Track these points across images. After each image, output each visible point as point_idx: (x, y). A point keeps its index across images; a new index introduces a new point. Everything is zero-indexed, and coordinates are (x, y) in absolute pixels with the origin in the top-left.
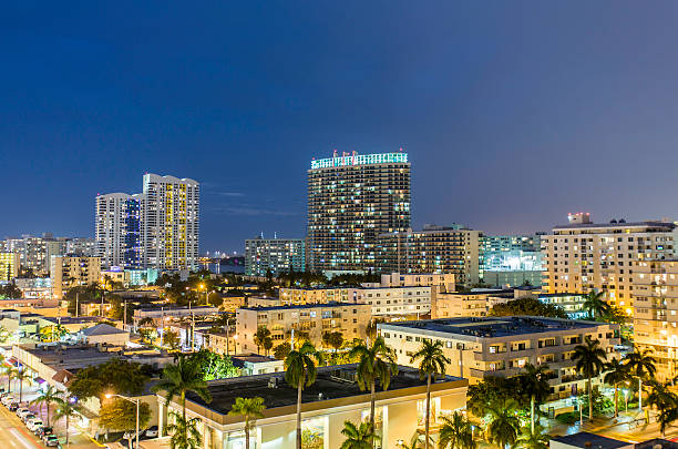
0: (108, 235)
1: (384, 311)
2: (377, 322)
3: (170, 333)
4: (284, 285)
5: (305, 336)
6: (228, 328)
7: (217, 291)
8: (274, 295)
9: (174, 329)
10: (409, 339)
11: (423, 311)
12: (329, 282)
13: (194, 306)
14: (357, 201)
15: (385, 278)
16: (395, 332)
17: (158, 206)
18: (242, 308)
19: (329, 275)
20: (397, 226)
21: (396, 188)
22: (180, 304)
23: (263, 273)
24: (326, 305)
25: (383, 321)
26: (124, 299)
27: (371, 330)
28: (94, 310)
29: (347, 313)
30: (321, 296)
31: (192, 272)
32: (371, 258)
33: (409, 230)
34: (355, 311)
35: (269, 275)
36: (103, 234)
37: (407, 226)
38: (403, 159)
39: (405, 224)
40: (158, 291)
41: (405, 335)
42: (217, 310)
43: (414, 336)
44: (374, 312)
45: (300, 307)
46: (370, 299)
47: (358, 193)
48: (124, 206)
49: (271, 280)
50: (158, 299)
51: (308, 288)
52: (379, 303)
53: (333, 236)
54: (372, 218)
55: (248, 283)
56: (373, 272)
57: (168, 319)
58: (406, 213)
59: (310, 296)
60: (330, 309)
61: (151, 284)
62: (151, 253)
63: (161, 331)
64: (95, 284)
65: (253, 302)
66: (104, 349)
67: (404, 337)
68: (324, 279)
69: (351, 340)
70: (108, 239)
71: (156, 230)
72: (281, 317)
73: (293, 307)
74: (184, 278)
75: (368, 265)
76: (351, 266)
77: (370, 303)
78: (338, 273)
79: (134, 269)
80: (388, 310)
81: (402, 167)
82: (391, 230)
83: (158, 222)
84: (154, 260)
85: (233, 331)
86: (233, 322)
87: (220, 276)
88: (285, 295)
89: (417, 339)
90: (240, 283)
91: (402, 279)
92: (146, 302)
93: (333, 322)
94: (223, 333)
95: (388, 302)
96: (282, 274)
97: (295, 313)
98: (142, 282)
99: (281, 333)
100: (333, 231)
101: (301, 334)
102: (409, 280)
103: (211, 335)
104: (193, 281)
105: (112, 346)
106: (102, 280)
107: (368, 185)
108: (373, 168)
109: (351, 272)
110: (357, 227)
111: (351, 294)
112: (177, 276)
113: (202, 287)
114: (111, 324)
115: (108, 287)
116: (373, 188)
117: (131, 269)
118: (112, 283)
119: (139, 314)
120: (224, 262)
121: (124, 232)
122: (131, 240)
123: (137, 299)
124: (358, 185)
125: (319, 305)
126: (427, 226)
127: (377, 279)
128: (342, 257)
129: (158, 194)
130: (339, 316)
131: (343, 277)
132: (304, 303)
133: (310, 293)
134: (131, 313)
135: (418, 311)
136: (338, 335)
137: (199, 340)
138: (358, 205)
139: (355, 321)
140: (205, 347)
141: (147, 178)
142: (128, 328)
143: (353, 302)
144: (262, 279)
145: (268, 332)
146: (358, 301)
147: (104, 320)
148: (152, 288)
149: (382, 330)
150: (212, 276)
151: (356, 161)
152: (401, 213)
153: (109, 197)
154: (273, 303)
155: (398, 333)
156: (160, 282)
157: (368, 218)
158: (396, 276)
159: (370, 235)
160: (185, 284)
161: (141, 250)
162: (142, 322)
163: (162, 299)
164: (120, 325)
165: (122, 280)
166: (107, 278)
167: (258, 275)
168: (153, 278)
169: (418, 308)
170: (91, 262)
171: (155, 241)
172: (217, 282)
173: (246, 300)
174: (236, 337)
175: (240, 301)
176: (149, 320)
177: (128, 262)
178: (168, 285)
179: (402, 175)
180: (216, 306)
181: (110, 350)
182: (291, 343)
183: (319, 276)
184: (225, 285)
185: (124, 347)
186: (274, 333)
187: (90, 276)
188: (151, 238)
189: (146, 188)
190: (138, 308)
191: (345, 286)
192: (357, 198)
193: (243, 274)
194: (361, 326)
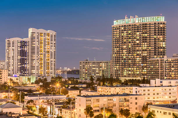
0: (11, 58)
1: (151, 99)
2: (148, 104)
3: (42, 108)
4: (99, 85)
5: (110, 110)
6: (71, 106)
7: (65, 87)
8: (94, 89)
9: (44, 106)
10: (165, 113)
11: (173, 99)
12: (123, 83)
13: (54, 94)
14: (138, 42)
15: (152, 82)
16: (158, 110)
17: (36, 44)
18: (78, 96)
19: (123, 79)
20: (158, 55)
21: (158, 35)
22: (47, 93)
23: (89, 78)
24: (121, 95)
25: (151, 104)
26: (19, 90)
27: (145, 108)
28: (5, 96)
29: (132, 99)
30: (118, 90)
31: (52, 78)
32: (145, 71)
33: (165, 57)
34: (136, 99)
35: (92, 79)
36: (9, 58)
37: (164, 55)
38: (162, 19)
39: (163, 53)
40: (36, 87)
41: (163, 111)
42: (65, 96)
43: (168, 112)
44: (146, 99)
45: (108, 96)
46: (144, 92)
47: (138, 37)
48: (19, 44)
49: (93, 82)
50: (36, 91)
51: (112, 86)
52: (149, 94)
53: (125, 59)
54: (146, 50)
55: (81, 83)
56: (146, 79)
57: (41, 101)
58: (164, 48)
59: (113, 90)
60: (123, 97)
61: (32, 83)
62: (33, 68)
63: (38, 107)
64: (5, 83)
65: (84, 93)
66: (10, 115)
67: (162, 113)
68: (120, 81)
69: (134, 113)
70: (11, 61)
71: (35, 56)
72: (98, 101)
73: (104, 96)
74: (49, 80)
75: (143, 75)
76: (134, 75)
77: (144, 95)
78: (127, 78)
79: (24, 76)
80: (154, 98)
81: (161, 23)
82: (155, 56)
83: (36, 52)
84: (34, 71)
85: (74, 108)
86: (74, 103)
87: (67, 79)
88: (100, 89)
89: (170, 114)
90: (77, 83)
91: (161, 82)
92: (30, 92)
93: (125, 104)
94: (69, 108)
95: (154, 94)
96: (98, 79)
97: (105, 99)
98: (28, 83)
99: (98, 109)
100: (124, 57)
101: (108, 110)
102: (165, 83)
103: (63, 110)
104: (53, 82)
105: (14, 114)
106: (9, 81)
107: (143, 33)
108: (146, 24)
109: (134, 78)
110: (138, 55)
111: (134, 89)
112: (46, 80)
113: (58, 85)
114: (14, 103)
115: (12, 85)
116: (146, 35)
117: (23, 75)
118: (14, 83)
119: (27, 98)
120: (69, 73)
121: (19, 57)
122: (22, 61)
123: (26, 91)
124: (138, 33)
125: (117, 95)
126: (175, 55)
127: (148, 82)
128: (129, 71)
129: (36, 38)
130: (128, 101)
131: (131, 81)
132: (110, 94)
133: (113, 89)
134: (23, 98)
135: (170, 99)
136: (128, 111)
137: (57, 111)
138: (138, 44)
139: (136, 104)
140: (60, 115)
141: (31, 30)
142: (22, 105)
143: (135, 94)
144: (88, 81)
145: (91, 108)
146: (138, 94)
147: (10, 101)
148: (33, 85)
149: (151, 109)
150: (63, 80)
151: (137, 21)
152: (161, 48)
153: (11, 40)
154: (94, 94)
155: (159, 110)
156: (37, 82)
157: (143, 50)
158: (158, 81)
159: (144, 59)
160: (49, 83)
161: (28, 66)
162: (29, 102)
163: (38, 91)
164: (18, 103)
165: (18, 81)
166: (11, 80)
167: (86, 79)
168: (33, 80)
169: (170, 97)
170: (3, 72)
171: (34, 62)
172: (65, 83)
173: (80, 92)
174: (75, 110)
175: (77, 92)
176: (32, 101)
177: (21, 72)
178: (41, 84)
179: (161, 28)
180: (65, 95)
181: (13, 116)
182: (103, 114)
183: (118, 80)
184: (69, 84)
185: (20, 114)
186: (94, 109)
187: (3, 79)
188: (32, 60)
189: (30, 35)
190: (26, 95)
191: (131, 85)
192: (138, 40)
193: (79, 78)
194: (139, 106)
